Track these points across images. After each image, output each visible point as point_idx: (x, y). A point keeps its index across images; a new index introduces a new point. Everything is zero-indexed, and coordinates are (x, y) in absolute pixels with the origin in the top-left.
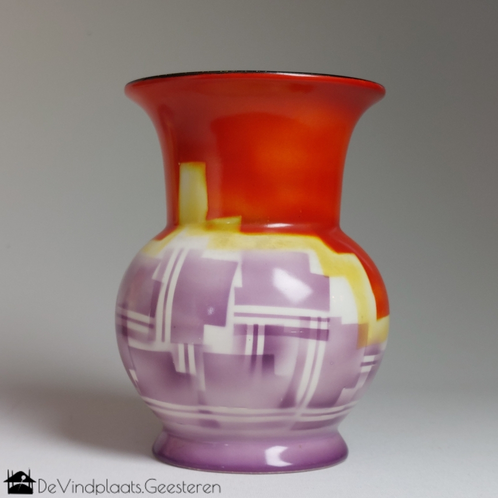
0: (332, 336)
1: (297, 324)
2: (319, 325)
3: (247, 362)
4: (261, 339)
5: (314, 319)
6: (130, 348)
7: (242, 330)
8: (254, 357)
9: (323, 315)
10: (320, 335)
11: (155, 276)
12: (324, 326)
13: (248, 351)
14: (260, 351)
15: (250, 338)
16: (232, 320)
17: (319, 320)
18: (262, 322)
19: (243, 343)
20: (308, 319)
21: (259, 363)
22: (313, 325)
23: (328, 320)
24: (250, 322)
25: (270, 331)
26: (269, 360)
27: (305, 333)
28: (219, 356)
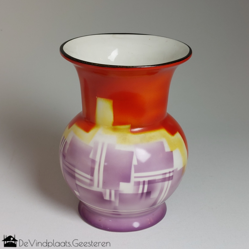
0: (174, 178)
1: (161, 177)
2: (170, 175)
3: (139, 196)
4: (146, 186)
5: (168, 173)
6: (77, 185)
7: (138, 183)
8: (142, 193)
9: (171, 170)
10: (170, 178)
11: (91, 156)
12: (171, 174)
13: (140, 191)
14: (145, 191)
15: (141, 186)
16: (133, 180)
17: (170, 172)
18: (147, 179)
19: (138, 189)
20: (166, 174)
21: (144, 195)
22: (167, 176)
23: (173, 171)
24: (142, 180)
25: (150, 182)
26: (149, 193)
27: (164, 180)
28: (126, 194)
